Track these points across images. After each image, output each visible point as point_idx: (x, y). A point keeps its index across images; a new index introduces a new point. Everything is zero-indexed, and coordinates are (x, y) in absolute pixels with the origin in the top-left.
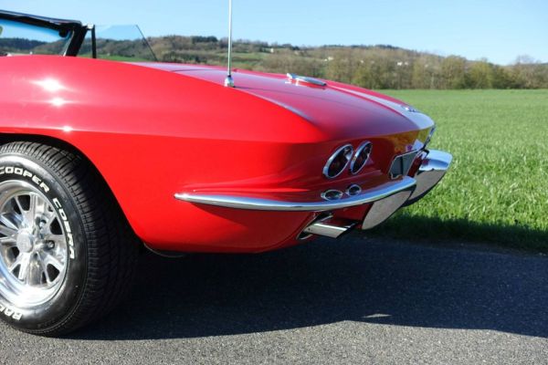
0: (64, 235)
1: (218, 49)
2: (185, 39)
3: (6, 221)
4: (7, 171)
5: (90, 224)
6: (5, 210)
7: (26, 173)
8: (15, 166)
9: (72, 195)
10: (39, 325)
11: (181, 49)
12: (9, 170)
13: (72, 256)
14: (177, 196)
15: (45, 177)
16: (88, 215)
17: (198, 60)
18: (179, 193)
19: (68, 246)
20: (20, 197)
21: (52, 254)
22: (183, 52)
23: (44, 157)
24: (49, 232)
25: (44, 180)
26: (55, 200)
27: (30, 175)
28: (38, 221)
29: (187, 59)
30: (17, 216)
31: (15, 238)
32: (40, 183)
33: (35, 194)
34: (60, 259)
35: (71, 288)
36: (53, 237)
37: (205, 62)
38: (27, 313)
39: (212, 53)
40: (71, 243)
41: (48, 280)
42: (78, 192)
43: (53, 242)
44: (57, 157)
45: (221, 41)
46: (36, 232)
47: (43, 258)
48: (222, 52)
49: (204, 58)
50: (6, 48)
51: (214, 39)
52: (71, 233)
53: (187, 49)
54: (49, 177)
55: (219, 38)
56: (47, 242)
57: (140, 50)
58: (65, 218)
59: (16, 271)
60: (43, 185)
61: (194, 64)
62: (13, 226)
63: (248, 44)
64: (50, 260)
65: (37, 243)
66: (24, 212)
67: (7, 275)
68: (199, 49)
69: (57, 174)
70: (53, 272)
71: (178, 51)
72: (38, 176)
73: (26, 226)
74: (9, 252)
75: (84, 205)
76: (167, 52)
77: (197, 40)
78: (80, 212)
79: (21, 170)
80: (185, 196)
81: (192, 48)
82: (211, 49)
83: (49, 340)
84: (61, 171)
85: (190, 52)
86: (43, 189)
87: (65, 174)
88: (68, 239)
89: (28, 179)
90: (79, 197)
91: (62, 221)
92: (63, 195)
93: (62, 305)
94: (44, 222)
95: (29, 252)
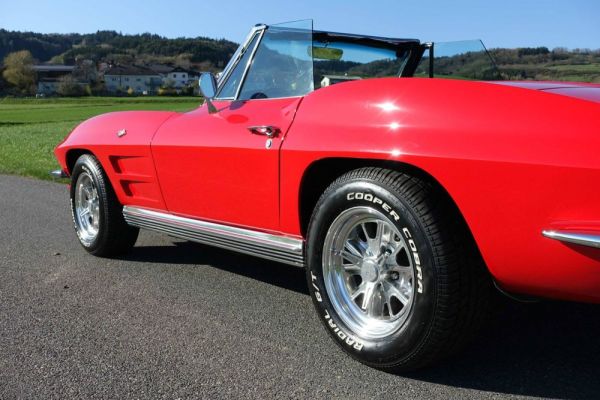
0: (411, 267)
1: (550, 62)
2: (510, 52)
3: (351, 248)
4: (356, 197)
5: (442, 258)
6: (350, 236)
7: (375, 200)
8: (365, 192)
9: (423, 225)
10: (380, 359)
11: (504, 63)
12: (359, 196)
13: (420, 291)
14: (545, 232)
15: (395, 205)
16: (439, 248)
17: (525, 75)
18: (547, 230)
19: (416, 279)
20: (367, 225)
21: (396, 285)
22: (507, 66)
23: (395, 183)
24: (395, 262)
25: (394, 208)
26: (405, 230)
27: (381, 202)
28: (384, 250)
29: (512, 74)
30: (362, 244)
31: (360, 266)
32: (390, 210)
33: (384, 222)
34: (405, 292)
35: (416, 324)
36: (397, 268)
37: (533, 77)
38: (369, 345)
39: (542, 66)
40: (420, 276)
41: (391, 313)
42: (429, 223)
43: (397, 273)
44: (408, 184)
45: (553, 52)
46: (382, 262)
47: (387, 289)
48: (554, 65)
49: (532, 72)
50: (323, 70)
51: (544, 51)
52: (420, 266)
53: (512, 63)
54: (399, 205)
55: (550, 49)
56: (391, 273)
57: (459, 66)
58: (414, 249)
59: (359, 300)
60: (393, 213)
61: (520, 80)
62: (358, 254)
63: (586, 54)
64: (394, 292)
65: (382, 273)
66: (370, 240)
67: (350, 303)
68: (526, 63)
69: (408, 203)
70: (397, 305)
71: (501, 67)
72: (388, 203)
73: (371, 254)
74: (351, 279)
75: (435, 236)
76: (488, 68)
77: (524, 52)
78: (431, 244)
79: (372, 197)
80: (552, 234)
81: (517, 63)
82: (541, 62)
83: (389, 376)
84: (413, 199)
85: (515, 67)
86: (393, 216)
87: (416, 202)
88: (416, 272)
89: (378, 207)
90: (431, 227)
91: (411, 252)
92: (414, 224)
93: (406, 341)
94: (390, 252)
95: (373, 281)
